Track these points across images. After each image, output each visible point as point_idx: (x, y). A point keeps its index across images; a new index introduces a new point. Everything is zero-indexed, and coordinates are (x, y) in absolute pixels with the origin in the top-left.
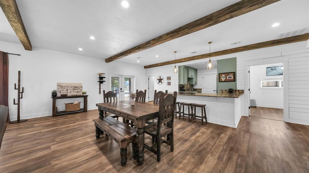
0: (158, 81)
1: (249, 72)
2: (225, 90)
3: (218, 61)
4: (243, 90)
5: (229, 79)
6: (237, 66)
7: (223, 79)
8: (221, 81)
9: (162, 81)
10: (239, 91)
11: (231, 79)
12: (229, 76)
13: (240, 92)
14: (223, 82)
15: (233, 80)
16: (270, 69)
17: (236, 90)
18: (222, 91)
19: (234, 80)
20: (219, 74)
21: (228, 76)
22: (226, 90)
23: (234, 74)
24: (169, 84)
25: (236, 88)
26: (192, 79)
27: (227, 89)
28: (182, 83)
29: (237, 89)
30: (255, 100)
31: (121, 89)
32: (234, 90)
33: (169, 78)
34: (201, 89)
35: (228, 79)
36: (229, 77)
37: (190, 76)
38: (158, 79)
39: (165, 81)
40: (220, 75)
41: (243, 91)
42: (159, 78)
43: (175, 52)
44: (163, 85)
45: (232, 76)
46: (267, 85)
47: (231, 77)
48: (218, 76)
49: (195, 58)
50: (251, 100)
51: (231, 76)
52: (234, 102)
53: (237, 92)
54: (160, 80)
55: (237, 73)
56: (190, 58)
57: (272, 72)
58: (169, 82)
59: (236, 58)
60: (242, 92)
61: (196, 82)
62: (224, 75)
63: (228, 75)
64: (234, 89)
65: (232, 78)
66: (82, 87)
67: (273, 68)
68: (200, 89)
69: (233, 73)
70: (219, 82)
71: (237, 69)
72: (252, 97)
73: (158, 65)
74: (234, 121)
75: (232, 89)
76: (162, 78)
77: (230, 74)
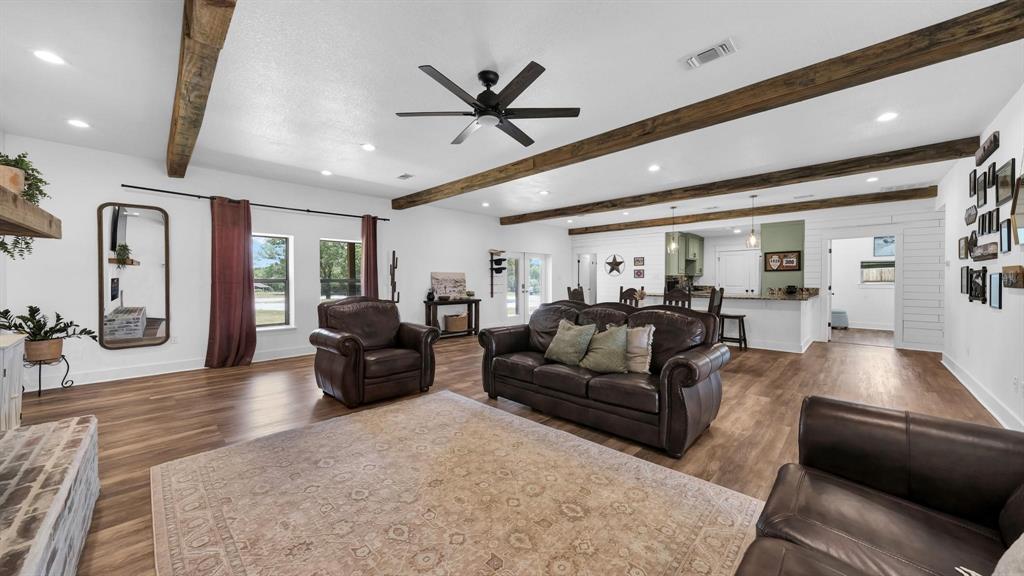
0: (609, 268)
1: (830, 251)
2: (777, 289)
3: (764, 226)
5: (788, 265)
6: (806, 233)
7: (775, 266)
8: (769, 268)
9: (621, 267)
10: (808, 290)
11: (791, 265)
12: (788, 260)
13: (811, 291)
14: (774, 270)
15: (797, 268)
16: (881, 241)
17: (802, 290)
18: (771, 289)
19: (799, 267)
20: (766, 254)
21: (784, 260)
22: (780, 289)
23: (799, 255)
24: (639, 274)
25: (803, 285)
26: (694, 261)
27: (784, 286)
28: (674, 273)
29: (806, 286)
30: (844, 313)
31: (523, 286)
32: (798, 289)
33: (639, 261)
35: (784, 264)
36: (788, 262)
37: (691, 257)
38: (609, 263)
39: (628, 268)
40: (767, 256)
41: (817, 290)
42: (611, 260)
44: (621, 276)
45: (795, 260)
46: (879, 279)
47: (792, 262)
48: (763, 259)
49: (712, 216)
50: (833, 313)
51: (791, 259)
52: (799, 309)
53: (804, 292)
54: (615, 265)
55: (805, 252)
56: (697, 215)
57: (885, 248)
58: (639, 271)
59: (803, 221)
60: (814, 292)
61: (701, 270)
62: (775, 257)
63: (785, 257)
64: (799, 286)
65: (795, 264)
66: (465, 281)
67: (889, 240)
69: (797, 253)
70: (766, 270)
71: (806, 244)
72: (836, 307)
73: (611, 227)
74: (799, 342)
75: (794, 287)
76: (619, 260)
77: (790, 255)
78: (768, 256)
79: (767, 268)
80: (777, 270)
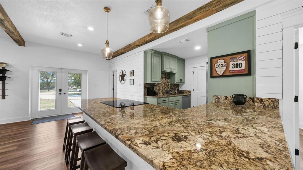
0: (121, 78)
1: (296, 46)
2: (223, 98)
3: (210, 30)
4: (277, 101)
5: (235, 69)
6: (258, 33)
7: (220, 71)
8: (214, 74)
9: (125, 78)
10: (261, 100)
11: (239, 69)
12: (235, 63)
13: (267, 103)
14: (220, 76)
15: (247, 72)
17: (253, 100)
18: (218, 98)
19: (249, 72)
20: (212, 59)
21: (231, 64)
22: (226, 98)
23: (249, 55)
25: (254, 94)
26: (173, 74)
28: (149, 81)
29: (258, 96)
31: (60, 90)
32: (248, 99)
33: (132, 73)
34: (190, 92)
35: (231, 69)
36: (235, 66)
40: (214, 61)
42: (121, 74)
44: (125, 84)
45: (243, 63)
47: (240, 65)
48: (208, 64)
51: (239, 62)
53: (256, 104)
55: (257, 51)
58: (132, 80)
60: (272, 105)
62: (221, 62)
63: (232, 60)
64: (249, 94)
65: (243, 68)
68: (188, 91)
69: (246, 54)
70: (212, 77)
71: (258, 41)
75: (243, 95)
76: (124, 73)
77: (238, 57)
79: (213, 75)
80: (222, 76)
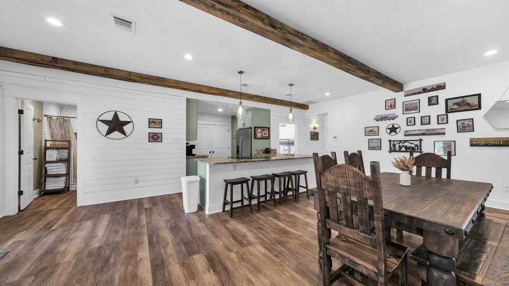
7: (259, 136)
19: (269, 137)
22: (261, 150)
23: (269, 130)
24: (156, 138)
43: (241, 72)
45: (267, 132)
58: (155, 134)
59: (270, 110)
62: (259, 130)
63: (263, 130)
65: (267, 135)
78: (256, 128)
80: (261, 138)
